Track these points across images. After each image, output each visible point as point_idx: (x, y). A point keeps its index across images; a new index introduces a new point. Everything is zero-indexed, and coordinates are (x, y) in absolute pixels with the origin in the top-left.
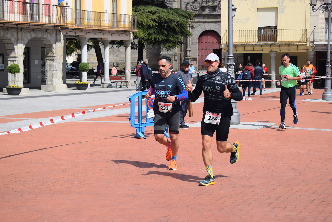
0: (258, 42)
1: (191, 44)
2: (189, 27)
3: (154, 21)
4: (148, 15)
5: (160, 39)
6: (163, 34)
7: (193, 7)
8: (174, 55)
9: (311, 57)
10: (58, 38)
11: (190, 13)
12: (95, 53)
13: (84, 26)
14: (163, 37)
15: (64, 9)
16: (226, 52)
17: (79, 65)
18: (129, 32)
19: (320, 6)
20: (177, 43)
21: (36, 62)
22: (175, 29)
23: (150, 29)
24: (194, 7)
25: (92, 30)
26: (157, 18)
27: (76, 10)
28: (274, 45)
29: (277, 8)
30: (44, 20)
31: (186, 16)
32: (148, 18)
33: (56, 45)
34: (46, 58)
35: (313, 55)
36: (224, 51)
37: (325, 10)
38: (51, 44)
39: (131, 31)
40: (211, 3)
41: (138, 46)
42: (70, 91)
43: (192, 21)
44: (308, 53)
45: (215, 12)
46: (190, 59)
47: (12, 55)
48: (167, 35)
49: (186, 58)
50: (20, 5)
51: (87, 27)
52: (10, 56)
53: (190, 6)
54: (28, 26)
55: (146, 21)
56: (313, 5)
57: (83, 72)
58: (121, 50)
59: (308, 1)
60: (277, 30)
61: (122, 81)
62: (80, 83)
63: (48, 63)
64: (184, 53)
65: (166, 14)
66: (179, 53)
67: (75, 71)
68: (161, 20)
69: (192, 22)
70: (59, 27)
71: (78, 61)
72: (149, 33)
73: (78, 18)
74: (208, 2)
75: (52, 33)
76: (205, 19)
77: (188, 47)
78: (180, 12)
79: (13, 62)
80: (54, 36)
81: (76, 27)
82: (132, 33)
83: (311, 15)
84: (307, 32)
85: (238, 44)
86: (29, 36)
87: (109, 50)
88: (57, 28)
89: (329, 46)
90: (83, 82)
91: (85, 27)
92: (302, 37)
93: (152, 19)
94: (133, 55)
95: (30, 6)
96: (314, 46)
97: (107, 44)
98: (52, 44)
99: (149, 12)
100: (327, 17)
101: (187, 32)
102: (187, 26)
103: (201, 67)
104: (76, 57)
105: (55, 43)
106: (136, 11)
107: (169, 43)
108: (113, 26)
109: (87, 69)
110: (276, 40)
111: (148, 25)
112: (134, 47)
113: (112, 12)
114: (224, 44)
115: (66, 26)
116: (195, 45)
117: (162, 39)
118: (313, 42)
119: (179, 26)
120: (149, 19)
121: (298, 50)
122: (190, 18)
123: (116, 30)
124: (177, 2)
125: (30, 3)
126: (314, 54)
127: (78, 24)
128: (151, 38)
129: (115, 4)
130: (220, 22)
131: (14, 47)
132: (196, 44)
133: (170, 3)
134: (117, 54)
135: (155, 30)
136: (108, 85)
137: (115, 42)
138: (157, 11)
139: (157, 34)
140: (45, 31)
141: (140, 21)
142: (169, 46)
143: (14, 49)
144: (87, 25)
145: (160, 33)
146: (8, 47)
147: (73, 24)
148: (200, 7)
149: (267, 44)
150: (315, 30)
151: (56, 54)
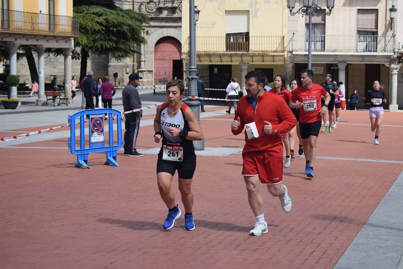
0: (226, 51)
1: (146, 54)
2: (143, 32)
3: (101, 24)
4: (93, 17)
5: (108, 47)
6: (111, 40)
7: (148, 8)
8: (125, 67)
9: (289, 69)
11: (144, 15)
12: (27, 63)
13: (13, 30)
14: (111, 44)
16: (188, 63)
17: (7, 78)
18: (70, 37)
19: (299, 10)
20: (128, 51)
22: (127, 34)
23: (95, 34)
24: (150, 8)
25: (23, 35)
26: (104, 21)
27: (3, 9)
28: (246, 55)
29: (249, 11)
31: (140, 19)
32: (93, 20)
35: (291, 67)
36: (186, 62)
37: (305, 14)
39: (72, 37)
40: (170, 3)
41: (81, 55)
43: (147, 25)
44: (286, 66)
45: (174, 15)
46: (145, 71)
48: (117, 42)
49: (139, 70)
51: (16, 31)
53: (144, 7)
55: (90, 25)
56: (291, 8)
57: (12, 86)
58: (60, 60)
59: (285, 3)
60: (249, 38)
61: (61, 97)
62: (7, 99)
64: (137, 64)
65: (115, 16)
66: (131, 64)
67: (2, 86)
68: (109, 23)
69: (147, 27)
71: (6, 73)
72: (95, 39)
73: (5, 19)
74: (166, 2)
76: (162, 23)
77: (142, 57)
78: (133, 15)
81: (2, 32)
82: (72, 39)
83: (289, 20)
84: (284, 40)
85: (202, 53)
87: (45, 60)
89: (310, 56)
90: (12, 99)
91: (15, 31)
92: (279, 45)
93: (98, 22)
94: (74, 66)
96: (292, 57)
97: (42, 52)
99: (93, 13)
100: (308, 22)
101: (140, 38)
102: (141, 31)
103: (159, 81)
104: (3, 69)
106: (77, 12)
107: (119, 51)
108: (49, 30)
109: (17, 83)
110: (248, 49)
111: (92, 29)
112: (76, 56)
113: (48, 13)
114: (185, 54)
116: (150, 55)
117: (110, 46)
118: (292, 52)
119: (131, 30)
120: (94, 22)
121: (274, 61)
122: (144, 21)
123: (54, 35)
124: (128, 2)
126: (293, 67)
127: (5, 27)
128: (97, 45)
129: (51, 3)
130: (180, 27)
132: (152, 53)
133: (120, 3)
134: (55, 65)
135: (101, 35)
136: (43, 102)
137: (52, 50)
138: (104, 12)
139: (103, 41)
141: (82, 24)
142: (119, 55)
144: (16, 29)
145: (107, 39)
148: (157, 9)
149: (237, 54)
150: (294, 37)
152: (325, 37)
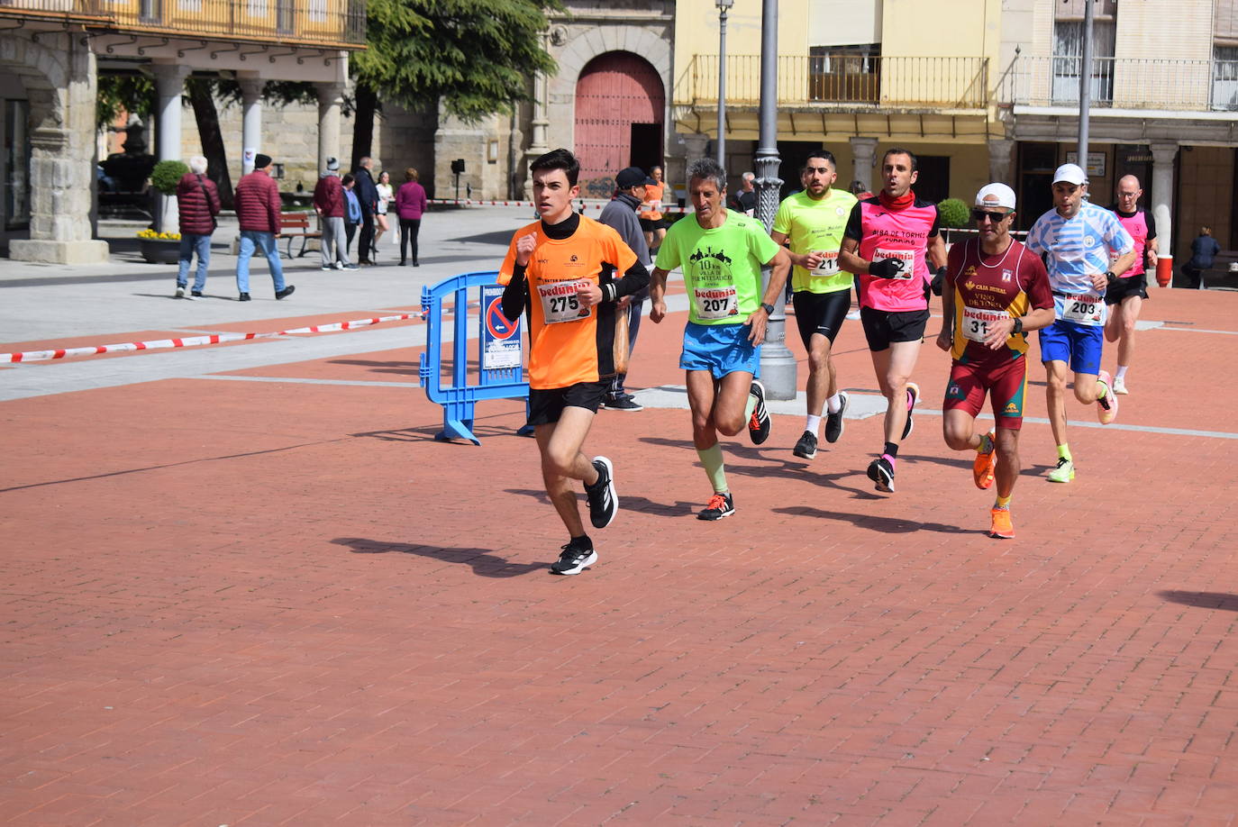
0: (809, 101)
1: (551, 103)
2: (542, 37)
3: (420, 9)
5: (440, 81)
6: (449, 61)
8: (486, 141)
9: (1000, 161)
10: (77, 64)
13: (173, 26)
14: (450, 73)
16: (690, 134)
17: (153, 170)
18: (337, 50)
20: (500, 96)
22: (495, 42)
23: (401, 42)
25: (202, 41)
28: (869, 113)
33: (69, 94)
34: (30, 139)
35: (1007, 154)
38: (50, 87)
39: (345, 49)
41: (355, 103)
42: (118, 265)
43: (556, 14)
44: (990, 149)
48: (467, 67)
49: (528, 152)
51: (182, 29)
55: (389, 12)
57: (167, 196)
60: (879, 62)
62: (153, 234)
63: (39, 159)
64: (521, 134)
66: (503, 133)
68: (445, 9)
69: (554, 20)
70: (81, 24)
72: (400, 55)
75: (57, 49)
76: (602, 10)
77: (539, 111)
80: (63, 58)
81: (144, 29)
82: (345, 54)
83: (1005, 8)
84: (987, 69)
87: (262, 117)
88: (75, 29)
90: (166, 234)
91: (178, 29)
92: (971, 86)
93: (410, 5)
96: (1012, 123)
97: (254, 90)
98: (55, 90)
100: (1064, 16)
101: (534, 53)
102: (538, 33)
105: (65, 83)
107: (473, 96)
108: (279, 25)
110: (874, 93)
114: (683, 105)
115: (110, 22)
116: (566, 106)
117: (447, 80)
118: (1010, 106)
119: (510, 31)
121: (954, 135)
123: (290, 41)
126: (1011, 153)
127: (149, 16)
128: (407, 75)
130: (672, 23)
132: (570, 102)
135: (420, 45)
139: (427, 61)
140: (29, 37)
142: (473, 106)
144: (183, 21)
145: (438, 57)
147: (131, 16)
149: (843, 111)
150: (1018, 61)
151: (68, 126)
152: (1112, 63)
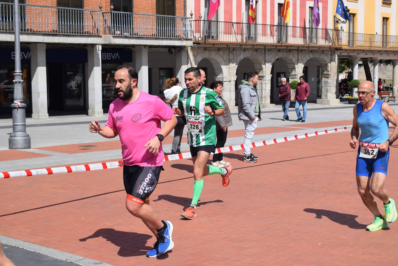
10: (333, 58)
12: (364, 71)
13: (356, 47)
15: (339, 32)
17: (351, 82)
21: (313, 79)
25: (363, 51)
27: (349, 33)
30: (322, 42)
33: (331, 65)
34: (322, 75)
38: (326, 63)
42: (342, 105)
47: (293, 73)
50: (301, 30)
52: (291, 74)
54: (307, 48)
57: (354, 88)
58: (388, 68)
61: (390, 96)
62: (351, 97)
63: (324, 80)
70: (334, 48)
71: (349, 78)
73: (351, 40)
75: (328, 54)
79: (293, 79)
80: (330, 56)
81: (348, 48)
86: (307, 57)
88: (332, 49)
90: (354, 97)
95: (309, 31)
97: (376, 62)
105: (330, 62)
108: (383, 46)
113: (382, 34)
115: (340, 47)
123: (386, 50)
125: (309, 28)
127: (351, 45)
129: (385, 26)
131: (295, 67)
134: (384, 72)
137: (383, 61)
140: (322, 52)
143: (294, 68)
144: (359, 46)
146: (290, 66)
147: (346, 46)
151: (330, 72)
